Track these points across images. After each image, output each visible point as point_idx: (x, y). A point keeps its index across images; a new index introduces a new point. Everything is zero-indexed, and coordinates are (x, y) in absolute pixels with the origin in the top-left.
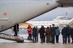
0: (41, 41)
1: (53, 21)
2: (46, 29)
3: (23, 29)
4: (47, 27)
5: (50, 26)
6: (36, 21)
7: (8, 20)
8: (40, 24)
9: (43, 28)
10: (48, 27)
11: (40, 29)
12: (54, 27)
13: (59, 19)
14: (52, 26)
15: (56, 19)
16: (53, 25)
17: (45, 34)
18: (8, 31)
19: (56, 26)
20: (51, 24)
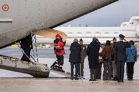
0: (91, 75)
1: (122, 27)
2: (104, 46)
3: (47, 46)
4: (105, 42)
5: (115, 39)
6: (80, 26)
7: (11, 22)
8: (88, 33)
9: (95, 43)
10: (108, 41)
11: (89, 45)
12: (124, 41)
13: (135, 22)
14: (118, 40)
15: (127, 23)
16: (122, 36)
17: (100, 58)
18: (11, 49)
19: (128, 40)
20: (117, 35)
